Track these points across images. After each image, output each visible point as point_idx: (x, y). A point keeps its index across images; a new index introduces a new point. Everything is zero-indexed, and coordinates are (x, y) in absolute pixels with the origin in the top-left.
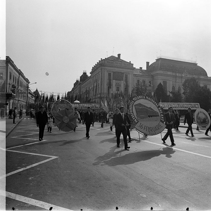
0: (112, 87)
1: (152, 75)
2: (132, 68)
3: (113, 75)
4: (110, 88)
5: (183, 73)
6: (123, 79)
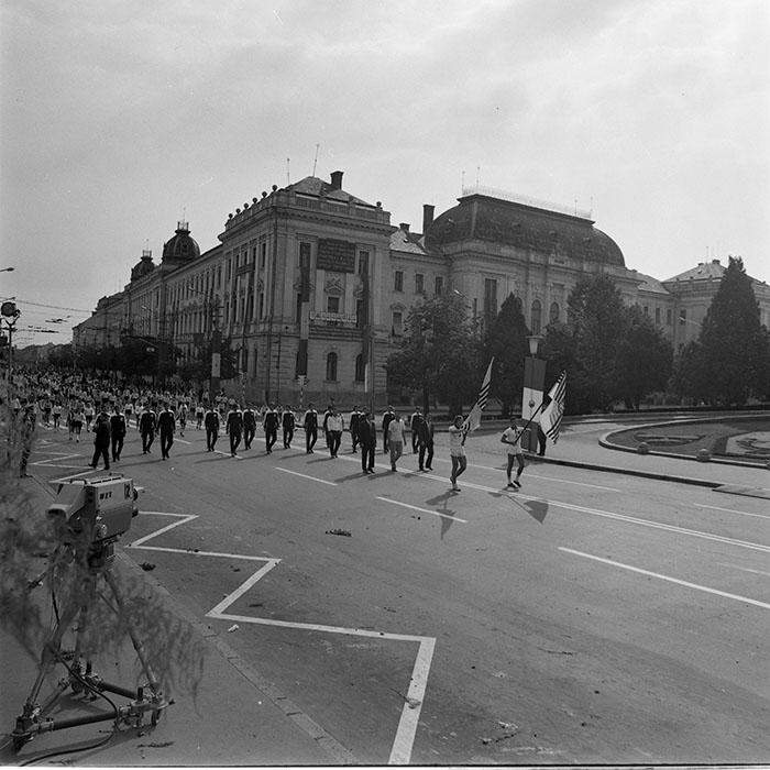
0: (311, 295)
1: (446, 256)
2: (389, 229)
3: (319, 253)
4: (307, 300)
5: (549, 253)
6: (354, 267)
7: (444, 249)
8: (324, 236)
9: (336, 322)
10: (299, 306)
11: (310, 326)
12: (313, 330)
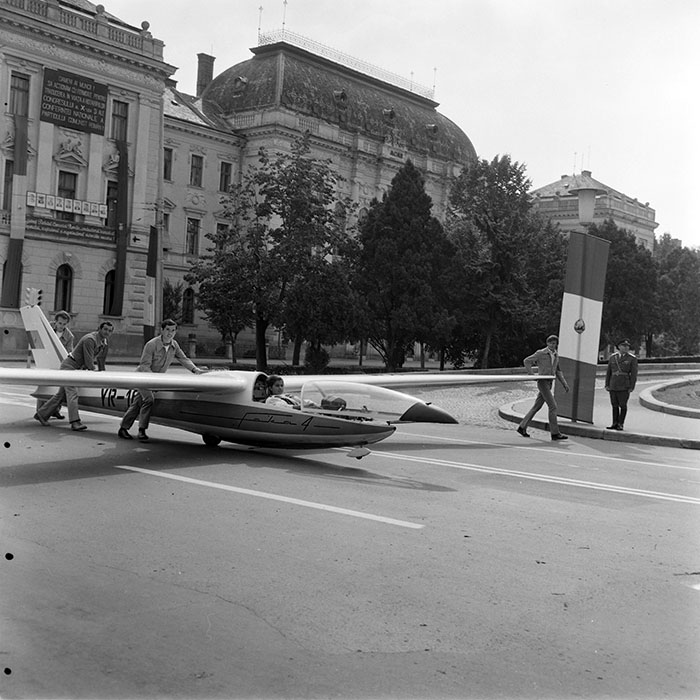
0: (30, 164)
1: (236, 131)
2: (159, 67)
3: (44, 92)
4: (23, 172)
5: (383, 140)
6: (104, 125)
7: (232, 121)
8: (54, 66)
9: (72, 215)
10: (9, 181)
11: (27, 218)
12: (33, 225)
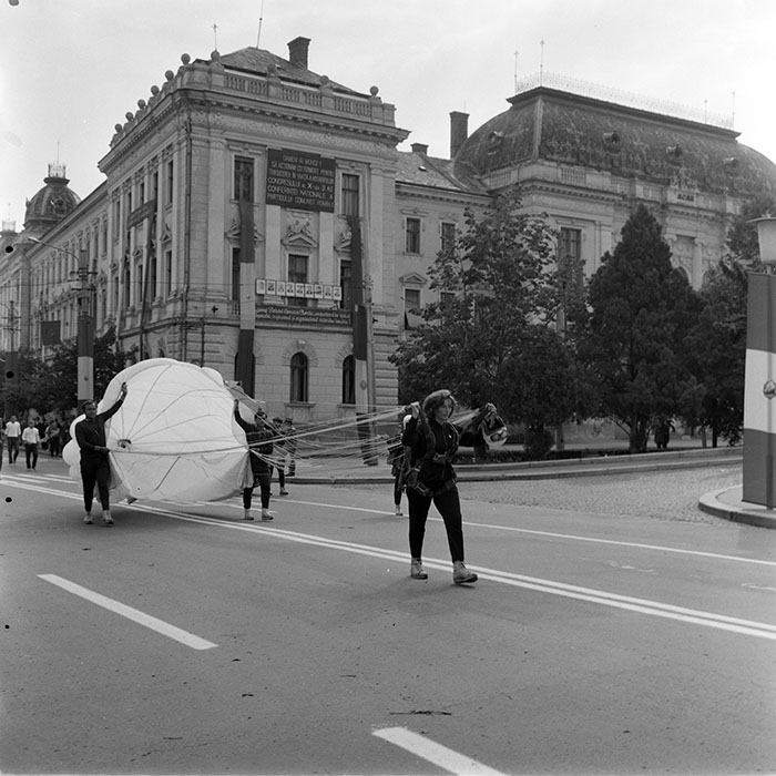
0: (258, 250)
1: (491, 192)
2: (391, 133)
3: (268, 175)
4: (250, 259)
5: (668, 183)
6: (333, 201)
7: (487, 182)
8: (278, 145)
9: (305, 299)
10: (236, 271)
11: (257, 306)
12: (264, 313)
